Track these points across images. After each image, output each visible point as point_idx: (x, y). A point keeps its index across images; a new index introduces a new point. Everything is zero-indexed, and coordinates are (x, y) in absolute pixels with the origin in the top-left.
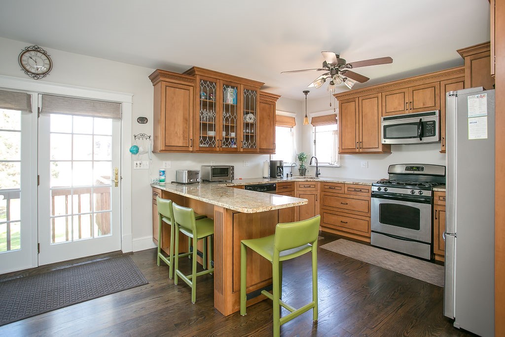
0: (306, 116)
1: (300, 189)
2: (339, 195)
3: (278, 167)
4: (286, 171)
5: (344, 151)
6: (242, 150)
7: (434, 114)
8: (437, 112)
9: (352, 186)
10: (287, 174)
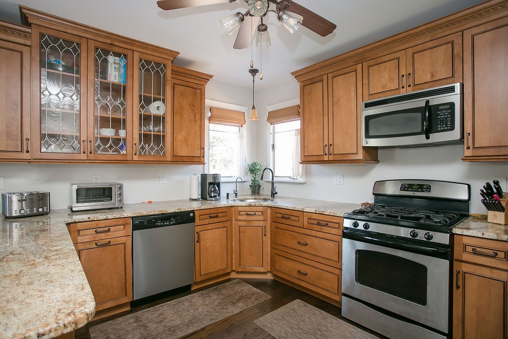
0: (254, 108)
1: (240, 218)
2: (296, 229)
3: (210, 184)
4: (224, 190)
5: (308, 159)
6: (136, 158)
7: (452, 89)
8: (457, 86)
9: (314, 216)
10: (228, 194)
